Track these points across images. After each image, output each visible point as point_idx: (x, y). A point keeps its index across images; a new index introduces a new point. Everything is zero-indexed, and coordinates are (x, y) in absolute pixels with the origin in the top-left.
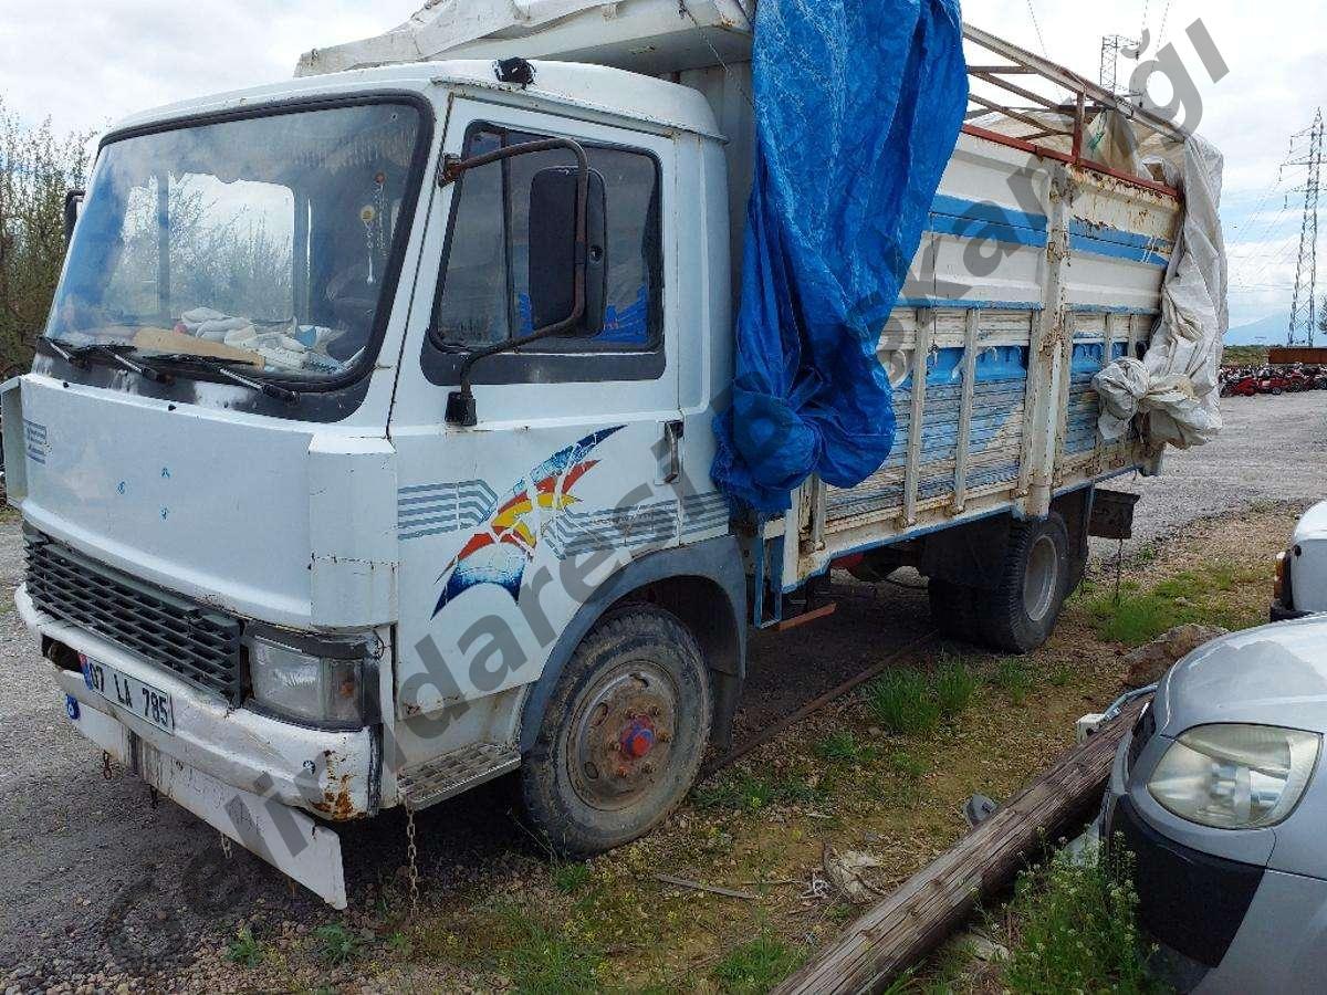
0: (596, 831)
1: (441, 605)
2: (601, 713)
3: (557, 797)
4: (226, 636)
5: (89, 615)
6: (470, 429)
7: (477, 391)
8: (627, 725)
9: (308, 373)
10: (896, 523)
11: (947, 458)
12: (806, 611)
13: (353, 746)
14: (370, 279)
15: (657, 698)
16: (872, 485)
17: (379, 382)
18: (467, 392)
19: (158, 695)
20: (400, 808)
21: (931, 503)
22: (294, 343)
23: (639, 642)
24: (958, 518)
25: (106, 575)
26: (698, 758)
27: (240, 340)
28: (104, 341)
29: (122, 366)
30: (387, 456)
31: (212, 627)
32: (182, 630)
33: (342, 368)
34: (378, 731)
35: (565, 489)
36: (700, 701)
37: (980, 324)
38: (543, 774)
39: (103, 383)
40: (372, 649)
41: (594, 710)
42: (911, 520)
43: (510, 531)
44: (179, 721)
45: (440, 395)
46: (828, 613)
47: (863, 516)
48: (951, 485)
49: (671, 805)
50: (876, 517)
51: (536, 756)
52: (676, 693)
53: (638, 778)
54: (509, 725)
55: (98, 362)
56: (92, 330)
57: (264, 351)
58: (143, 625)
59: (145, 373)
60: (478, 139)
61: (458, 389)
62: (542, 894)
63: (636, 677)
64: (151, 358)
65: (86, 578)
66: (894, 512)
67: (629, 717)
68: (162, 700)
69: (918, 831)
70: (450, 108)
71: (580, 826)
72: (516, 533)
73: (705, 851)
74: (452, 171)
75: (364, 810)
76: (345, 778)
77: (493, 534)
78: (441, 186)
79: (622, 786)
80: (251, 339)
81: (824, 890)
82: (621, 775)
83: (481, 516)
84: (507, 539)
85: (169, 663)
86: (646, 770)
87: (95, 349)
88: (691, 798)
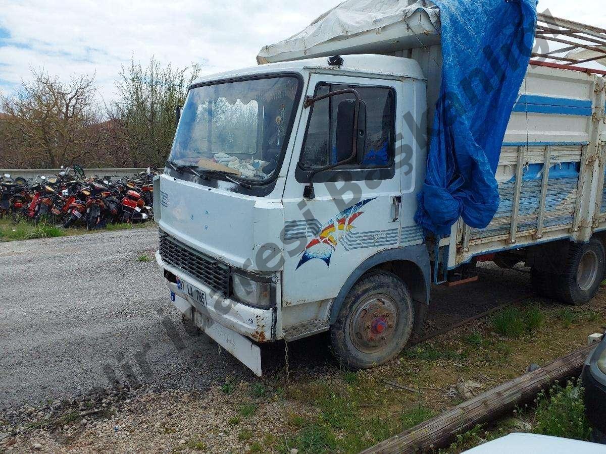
0: (362, 361)
1: (299, 265)
2: (364, 313)
3: (346, 346)
4: (225, 272)
5: (180, 263)
6: (312, 200)
7: (316, 185)
8: (374, 319)
9: (256, 179)
10: (506, 242)
11: (534, 213)
12: (463, 279)
13: (266, 315)
14: (278, 144)
15: (388, 310)
16: (493, 224)
17: (280, 182)
18: (312, 186)
19: (202, 292)
20: (283, 340)
21: (525, 233)
22: (252, 167)
23: (381, 286)
24: (539, 240)
25: (186, 249)
26: (406, 337)
27: (233, 165)
28: (188, 164)
29: (193, 173)
30: (281, 210)
31: (220, 269)
32: (210, 269)
33: (267, 177)
34: (275, 310)
35: (349, 223)
36: (408, 313)
37: (552, 152)
38: (339, 334)
39: (187, 179)
40: (274, 280)
41: (361, 312)
42: (513, 241)
43: (327, 239)
44: (208, 302)
45: (302, 186)
46: (475, 280)
47: (490, 238)
48: (536, 226)
49: (394, 354)
50: (497, 238)
51: (336, 328)
52: (398, 309)
53: (379, 341)
54: (325, 314)
55: (186, 171)
56: (184, 159)
57: (241, 170)
58: (198, 267)
59: (201, 177)
60: (320, 89)
61: (308, 184)
62: (337, 382)
63: (379, 300)
64: (203, 171)
65: (179, 250)
66: (505, 237)
67: (375, 316)
68: (203, 294)
69: (503, 376)
70: (310, 78)
71: (354, 358)
72: (329, 240)
73: (407, 374)
74: (310, 102)
75: (270, 339)
76: (263, 326)
77: (319, 239)
78: (305, 108)
79: (372, 344)
80: (237, 166)
81: (455, 394)
82: (371, 339)
83: (315, 232)
84: (325, 242)
85: (206, 281)
86: (383, 338)
87: (184, 167)
88: (403, 353)
